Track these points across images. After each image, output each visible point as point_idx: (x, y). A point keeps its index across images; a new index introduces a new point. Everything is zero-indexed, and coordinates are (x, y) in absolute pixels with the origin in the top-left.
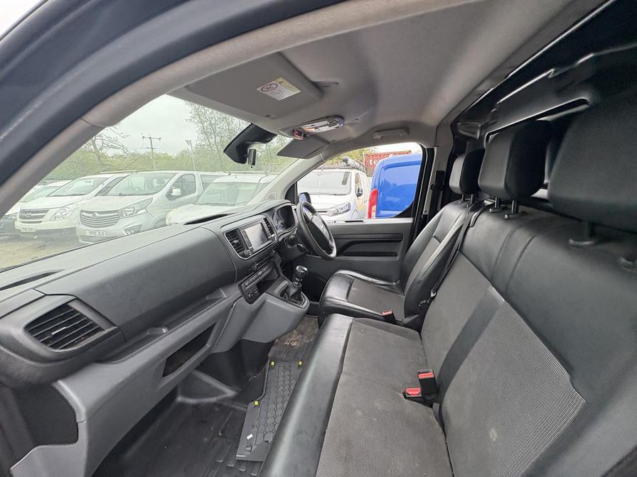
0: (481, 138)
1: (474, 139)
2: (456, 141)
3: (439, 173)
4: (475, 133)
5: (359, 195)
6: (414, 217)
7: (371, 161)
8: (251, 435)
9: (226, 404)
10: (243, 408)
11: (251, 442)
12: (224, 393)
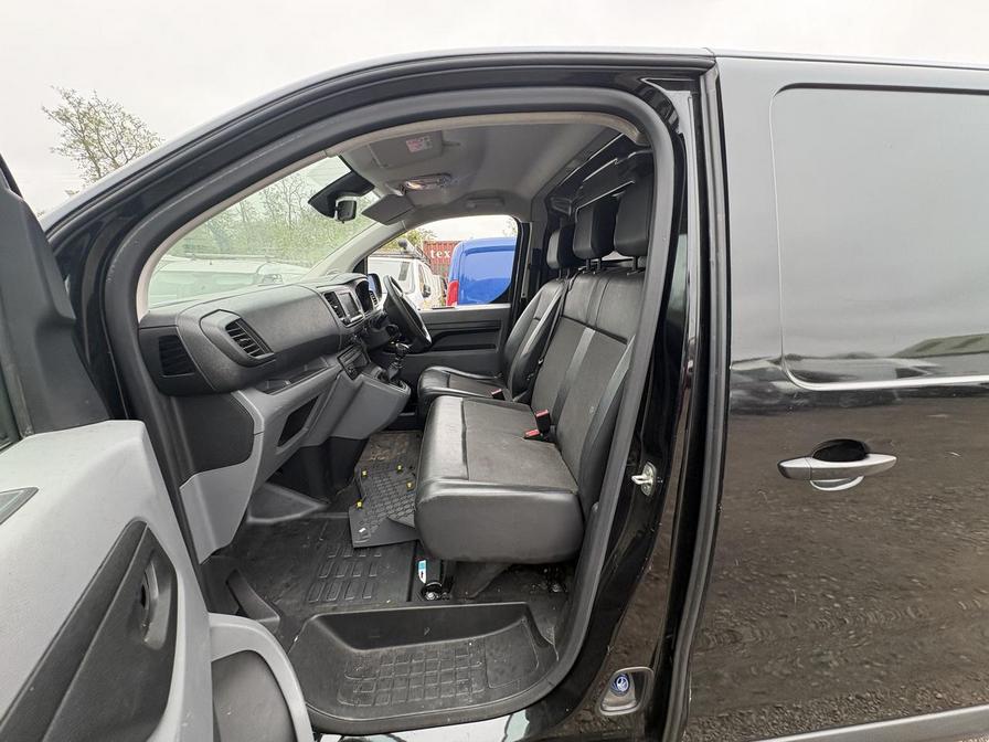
0: (573, 214)
1: (567, 215)
2: (550, 218)
3: (536, 251)
4: (567, 210)
5: (426, 295)
6: (511, 302)
7: (432, 252)
8: (363, 529)
9: (316, 516)
10: (341, 516)
11: (365, 533)
12: (310, 507)
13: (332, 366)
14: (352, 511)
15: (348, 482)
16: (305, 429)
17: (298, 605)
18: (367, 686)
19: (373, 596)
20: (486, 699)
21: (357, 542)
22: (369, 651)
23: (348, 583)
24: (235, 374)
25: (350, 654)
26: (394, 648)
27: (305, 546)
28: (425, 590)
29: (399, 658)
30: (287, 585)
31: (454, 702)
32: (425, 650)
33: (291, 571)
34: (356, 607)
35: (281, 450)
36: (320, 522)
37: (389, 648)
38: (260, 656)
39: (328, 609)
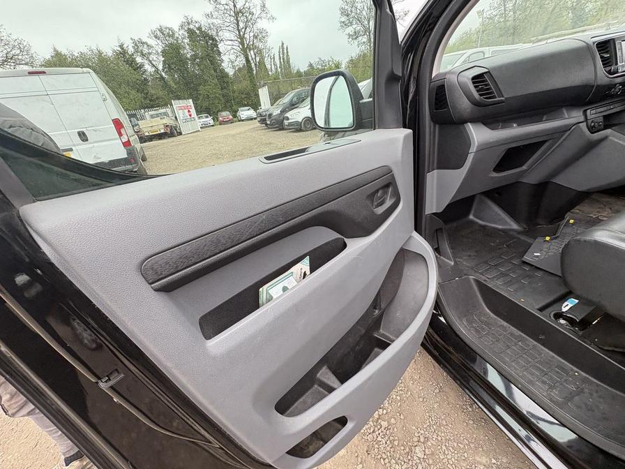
8: (538, 254)
9: (511, 233)
10: (529, 240)
11: (537, 257)
12: (510, 225)
13: (573, 117)
14: (539, 240)
15: (551, 222)
16: (524, 167)
17: (468, 267)
18: (483, 329)
19: (515, 291)
20: (560, 406)
21: (527, 258)
22: (495, 317)
23: (503, 275)
24: (468, 110)
25: (484, 309)
26: (511, 327)
27: (492, 244)
28: (559, 315)
29: (512, 334)
30: (469, 256)
31: (531, 382)
32: (534, 346)
33: (476, 252)
34: (498, 288)
35: (495, 175)
36: (512, 237)
37: (509, 325)
38: (425, 260)
39: (482, 278)
